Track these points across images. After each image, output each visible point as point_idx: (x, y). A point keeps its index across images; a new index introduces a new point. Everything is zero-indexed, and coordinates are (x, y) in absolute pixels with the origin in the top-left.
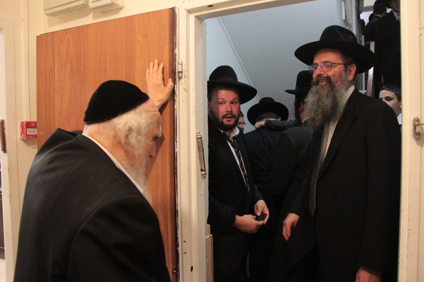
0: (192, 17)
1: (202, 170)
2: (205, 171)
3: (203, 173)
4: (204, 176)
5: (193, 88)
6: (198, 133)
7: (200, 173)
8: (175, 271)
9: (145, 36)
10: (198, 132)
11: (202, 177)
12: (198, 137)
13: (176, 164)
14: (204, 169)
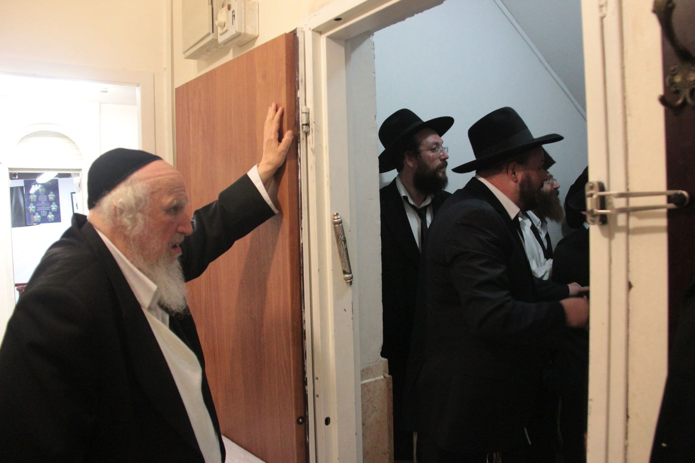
0: (323, 39)
1: (345, 272)
2: (351, 273)
3: (347, 276)
4: (349, 281)
5: (326, 147)
6: (335, 216)
7: (342, 276)
8: (301, 420)
9: (264, 77)
10: (335, 214)
11: (347, 283)
12: (336, 220)
13: (301, 261)
14: (348, 271)
